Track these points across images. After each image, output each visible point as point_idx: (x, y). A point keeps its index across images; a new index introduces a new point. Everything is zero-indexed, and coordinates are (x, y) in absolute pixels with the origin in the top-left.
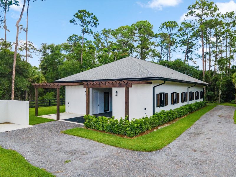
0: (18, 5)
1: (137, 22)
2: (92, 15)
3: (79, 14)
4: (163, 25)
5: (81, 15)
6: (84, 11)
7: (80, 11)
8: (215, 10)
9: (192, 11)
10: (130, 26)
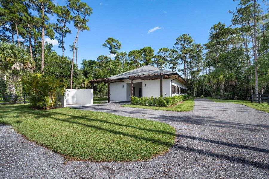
0: (70, 33)
1: (144, 48)
2: (117, 41)
3: (109, 41)
4: (160, 50)
5: (110, 41)
6: (112, 39)
7: (110, 39)
8: (192, 41)
9: (178, 42)
10: (139, 50)
